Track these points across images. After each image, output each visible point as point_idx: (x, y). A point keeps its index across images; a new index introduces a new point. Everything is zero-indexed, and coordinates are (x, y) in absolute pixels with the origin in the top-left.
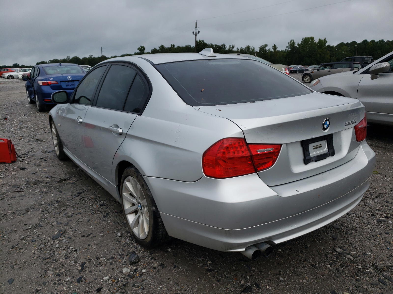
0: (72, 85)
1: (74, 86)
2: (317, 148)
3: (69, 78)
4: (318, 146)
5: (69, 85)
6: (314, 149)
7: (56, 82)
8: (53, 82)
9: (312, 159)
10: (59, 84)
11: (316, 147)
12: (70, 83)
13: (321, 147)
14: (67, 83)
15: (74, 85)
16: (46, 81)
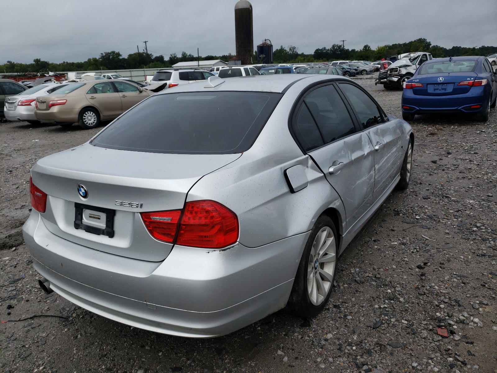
0: (442, 89)
1: (445, 91)
2: (94, 218)
3: (441, 79)
4: (95, 216)
5: (438, 89)
6: (90, 217)
7: (421, 85)
8: (417, 85)
9: (81, 226)
10: (425, 88)
11: (93, 216)
12: (440, 87)
13: (99, 219)
14: (437, 87)
15: (445, 89)
16: (410, 84)
